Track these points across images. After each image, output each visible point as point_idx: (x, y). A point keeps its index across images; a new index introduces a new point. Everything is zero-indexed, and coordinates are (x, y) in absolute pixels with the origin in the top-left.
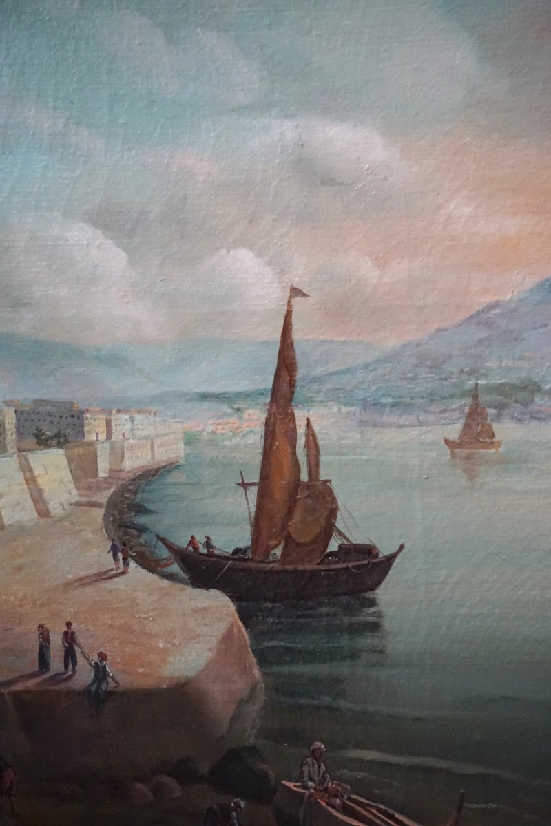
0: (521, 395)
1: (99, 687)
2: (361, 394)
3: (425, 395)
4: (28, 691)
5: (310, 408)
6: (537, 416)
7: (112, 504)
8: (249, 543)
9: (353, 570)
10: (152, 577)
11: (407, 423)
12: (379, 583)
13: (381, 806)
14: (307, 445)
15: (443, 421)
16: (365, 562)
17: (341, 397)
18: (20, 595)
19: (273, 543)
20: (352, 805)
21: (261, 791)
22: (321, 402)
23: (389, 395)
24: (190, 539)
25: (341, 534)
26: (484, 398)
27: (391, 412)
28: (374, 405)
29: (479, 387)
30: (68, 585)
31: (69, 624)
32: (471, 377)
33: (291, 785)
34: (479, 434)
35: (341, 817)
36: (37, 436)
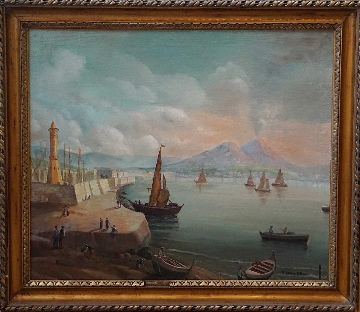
0: (212, 171)
1: (113, 233)
2: (176, 170)
3: (191, 170)
4: (97, 233)
5: (164, 172)
6: (216, 176)
7: (118, 192)
8: (149, 202)
9: (172, 209)
10: (126, 209)
11: (186, 177)
12: (178, 212)
13: (176, 261)
14: (163, 180)
15: (195, 177)
16: (175, 207)
17: (171, 170)
18: (96, 211)
19: (155, 202)
20: (169, 260)
21: (149, 257)
22: (167, 171)
23: (182, 170)
24: (135, 200)
25: (170, 201)
26: (204, 172)
27: (183, 174)
28: (179, 172)
29: (203, 169)
30: (107, 209)
31: (107, 218)
32: (201, 167)
33: (156, 256)
34: (202, 180)
35: (167, 263)
36: (101, 176)
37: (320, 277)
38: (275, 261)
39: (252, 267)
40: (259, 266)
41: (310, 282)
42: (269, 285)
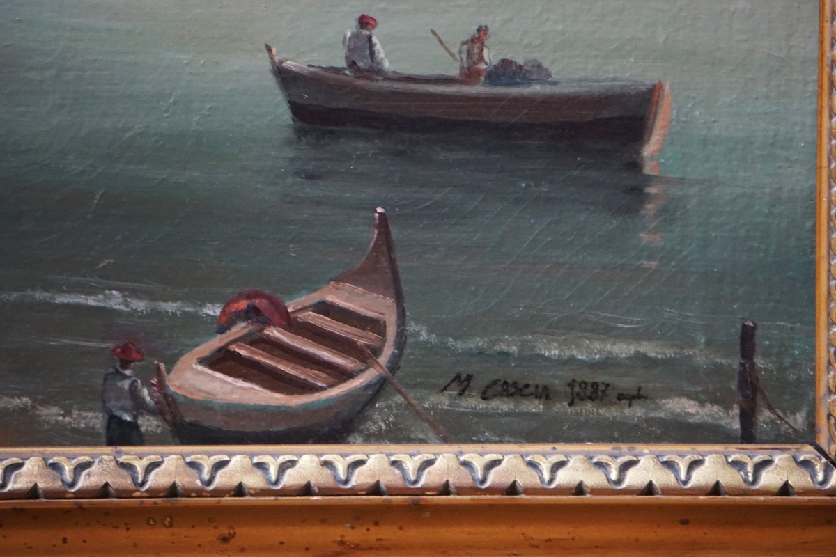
37: (747, 418)
38: (399, 297)
39: (216, 342)
40: (275, 333)
41: (674, 458)
42: (353, 482)
